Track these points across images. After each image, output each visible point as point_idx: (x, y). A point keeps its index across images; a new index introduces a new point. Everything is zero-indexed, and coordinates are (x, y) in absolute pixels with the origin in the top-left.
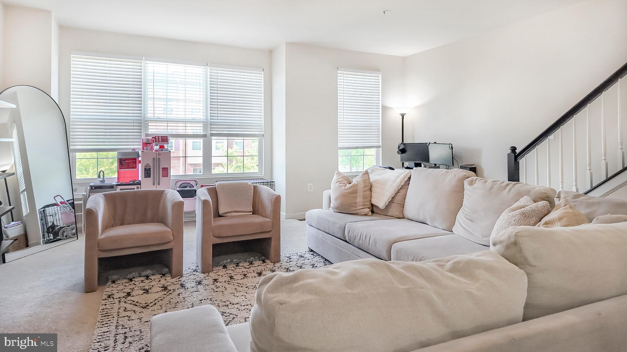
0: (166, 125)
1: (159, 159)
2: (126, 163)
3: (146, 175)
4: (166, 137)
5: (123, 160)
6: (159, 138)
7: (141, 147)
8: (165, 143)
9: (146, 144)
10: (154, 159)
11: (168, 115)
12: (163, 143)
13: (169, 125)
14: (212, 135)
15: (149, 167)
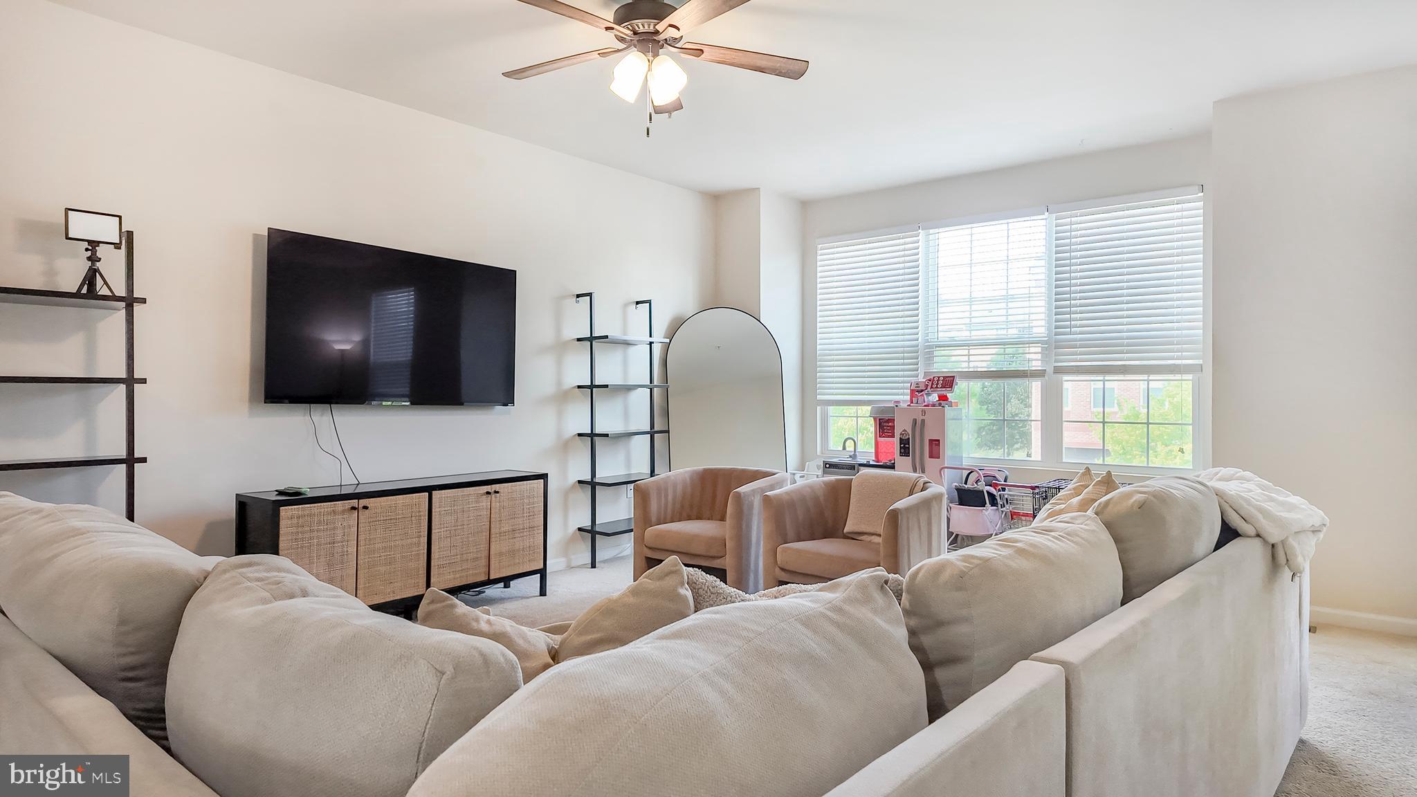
0: (966, 352)
1: (923, 421)
2: (888, 426)
3: (903, 451)
4: (952, 379)
5: (885, 422)
6: (938, 380)
7: (908, 398)
8: (948, 389)
9: (916, 392)
10: (915, 421)
11: (973, 333)
12: (944, 389)
13: (972, 352)
14: (1058, 371)
15: (907, 437)
